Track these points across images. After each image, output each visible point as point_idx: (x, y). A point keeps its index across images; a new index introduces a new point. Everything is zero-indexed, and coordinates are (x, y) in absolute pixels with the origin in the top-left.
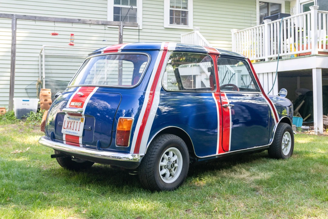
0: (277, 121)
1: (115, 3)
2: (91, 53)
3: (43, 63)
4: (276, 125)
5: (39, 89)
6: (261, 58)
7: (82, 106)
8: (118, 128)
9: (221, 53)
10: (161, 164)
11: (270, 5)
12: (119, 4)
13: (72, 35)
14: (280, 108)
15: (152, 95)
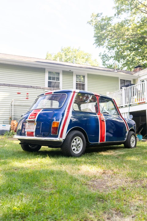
0: (128, 130)
1: (49, 79)
2: (40, 95)
3: (13, 109)
4: (128, 132)
5: (10, 122)
6: (121, 106)
7: (35, 118)
8: (53, 126)
9: (100, 96)
10: (72, 144)
11: (125, 81)
12: (51, 80)
13: (28, 94)
14: (130, 125)
15: (68, 111)
